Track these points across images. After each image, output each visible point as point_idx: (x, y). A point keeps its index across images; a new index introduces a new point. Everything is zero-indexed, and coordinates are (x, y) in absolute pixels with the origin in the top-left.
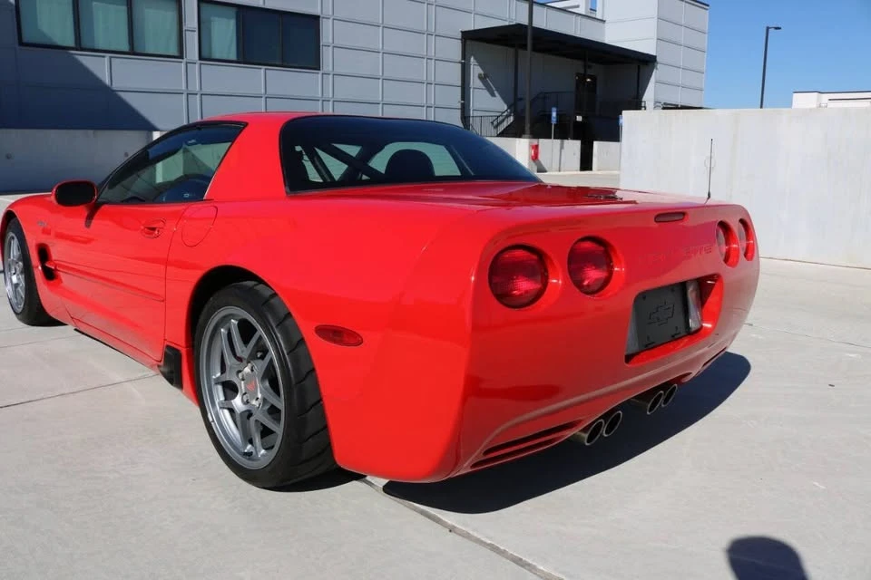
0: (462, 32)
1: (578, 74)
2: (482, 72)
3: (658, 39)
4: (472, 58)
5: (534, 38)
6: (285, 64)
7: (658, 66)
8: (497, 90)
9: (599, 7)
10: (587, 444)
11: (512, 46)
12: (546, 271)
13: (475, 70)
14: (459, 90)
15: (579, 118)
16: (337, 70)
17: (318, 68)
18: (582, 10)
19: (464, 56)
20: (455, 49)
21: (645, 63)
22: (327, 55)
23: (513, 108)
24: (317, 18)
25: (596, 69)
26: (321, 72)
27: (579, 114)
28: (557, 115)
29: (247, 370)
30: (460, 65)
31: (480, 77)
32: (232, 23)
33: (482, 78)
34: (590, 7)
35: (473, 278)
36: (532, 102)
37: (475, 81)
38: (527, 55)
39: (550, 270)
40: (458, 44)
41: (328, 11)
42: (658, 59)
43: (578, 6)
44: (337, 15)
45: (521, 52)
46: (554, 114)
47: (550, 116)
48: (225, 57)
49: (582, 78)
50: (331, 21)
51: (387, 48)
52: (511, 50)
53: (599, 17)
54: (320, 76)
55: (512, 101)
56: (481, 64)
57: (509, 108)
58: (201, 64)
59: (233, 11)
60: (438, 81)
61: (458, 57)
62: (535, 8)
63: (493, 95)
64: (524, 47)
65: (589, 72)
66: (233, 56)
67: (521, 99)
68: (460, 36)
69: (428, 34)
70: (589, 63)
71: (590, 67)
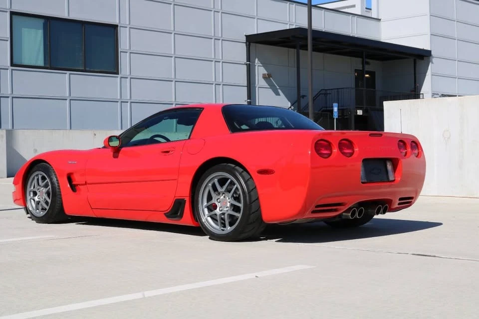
0: (246, 36)
1: (356, 71)
2: (266, 72)
3: (431, 35)
4: (257, 60)
5: (314, 39)
6: (88, 69)
7: (434, 60)
8: (281, 90)
9: (374, 7)
10: (351, 218)
11: (294, 47)
12: (331, 148)
13: (260, 71)
14: (245, 90)
15: (360, 112)
16: (134, 74)
17: (117, 73)
18: (357, 10)
19: (249, 59)
20: (240, 52)
21: (421, 57)
22: (124, 60)
23: (296, 104)
24: (115, 27)
25: (374, 65)
26: (119, 76)
27: (360, 109)
28: (338, 110)
29: (222, 197)
30: (245, 66)
31: (264, 77)
32: (40, 33)
33: (267, 78)
34: (365, 7)
35: (310, 152)
36: (314, 99)
37: (260, 82)
38: (307, 56)
39: (333, 147)
40: (243, 47)
41: (125, 21)
42: (432, 53)
43: (354, 6)
44: (133, 24)
45: (301, 52)
46: (335, 109)
47: (332, 111)
48: (33, 63)
49: (360, 74)
50: (127, 29)
51: (178, 54)
52: (293, 51)
53: (374, 15)
54: (118, 79)
55: (296, 99)
56: (265, 65)
57: (292, 105)
58: (12, 70)
59: (41, 22)
60: (225, 82)
61: (244, 59)
62: (314, 10)
63: (278, 94)
64: (305, 47)
65: (367, 68)
66: (41, 63)
67: (303, 96)
68: (244, 39)
69: (215, 39)
70: (368, 60)
71: (368, 63)
